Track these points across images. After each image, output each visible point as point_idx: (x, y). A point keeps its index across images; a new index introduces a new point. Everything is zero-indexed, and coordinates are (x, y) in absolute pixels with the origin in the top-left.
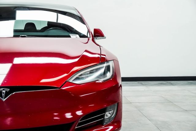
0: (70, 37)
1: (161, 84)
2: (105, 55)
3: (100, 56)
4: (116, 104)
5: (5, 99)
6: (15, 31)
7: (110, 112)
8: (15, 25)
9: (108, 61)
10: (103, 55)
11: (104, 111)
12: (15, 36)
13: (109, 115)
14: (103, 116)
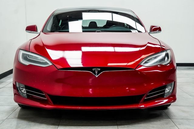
0: (131, 32)
1: (190, 69)
2: (164, 47)
3: (160, 47)
4: (173, 83)
5: (97, 76)
6: (83, 28)
7: (169, 88)
8: (83, 23)
9: (166, 50)
10: (163, 46)
11: (165, 87)
12: (83, 31)
13: (168, 91)
14: (164, 91)
